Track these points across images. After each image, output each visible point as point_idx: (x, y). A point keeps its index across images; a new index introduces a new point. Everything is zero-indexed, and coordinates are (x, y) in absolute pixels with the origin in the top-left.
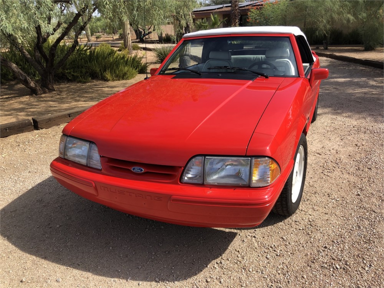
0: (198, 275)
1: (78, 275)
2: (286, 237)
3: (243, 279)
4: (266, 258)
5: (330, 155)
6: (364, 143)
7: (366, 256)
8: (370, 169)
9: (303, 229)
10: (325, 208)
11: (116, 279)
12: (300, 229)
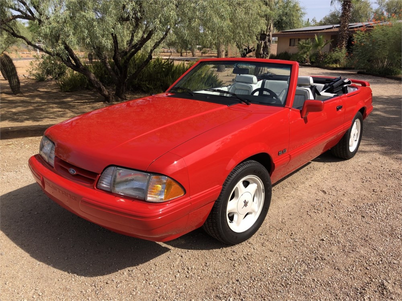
0: (105, 276)
1: (19, 254)
2: (211, 263)
3: (138, 288)
4: (175, 276)
5: (334, 195)
6: (384, 190)
7: (269, 298)
8: (364, 217)
9: (234, 260)
10: (276, 245)
11: (41, 263)
12: (231, 260)
